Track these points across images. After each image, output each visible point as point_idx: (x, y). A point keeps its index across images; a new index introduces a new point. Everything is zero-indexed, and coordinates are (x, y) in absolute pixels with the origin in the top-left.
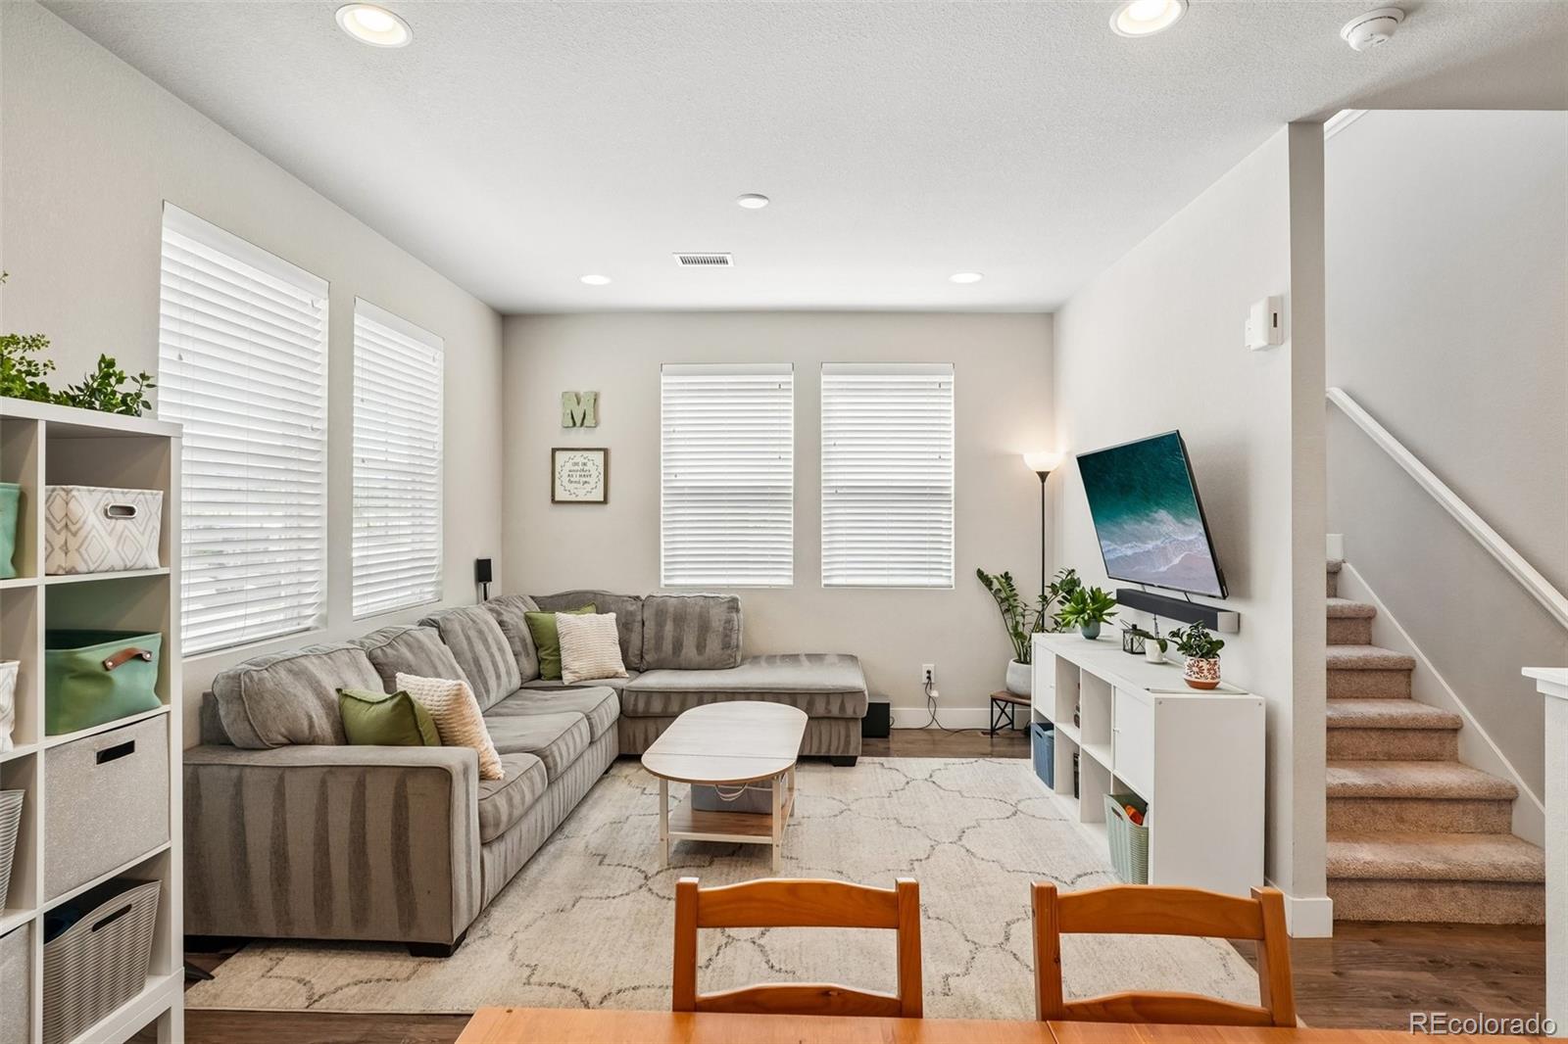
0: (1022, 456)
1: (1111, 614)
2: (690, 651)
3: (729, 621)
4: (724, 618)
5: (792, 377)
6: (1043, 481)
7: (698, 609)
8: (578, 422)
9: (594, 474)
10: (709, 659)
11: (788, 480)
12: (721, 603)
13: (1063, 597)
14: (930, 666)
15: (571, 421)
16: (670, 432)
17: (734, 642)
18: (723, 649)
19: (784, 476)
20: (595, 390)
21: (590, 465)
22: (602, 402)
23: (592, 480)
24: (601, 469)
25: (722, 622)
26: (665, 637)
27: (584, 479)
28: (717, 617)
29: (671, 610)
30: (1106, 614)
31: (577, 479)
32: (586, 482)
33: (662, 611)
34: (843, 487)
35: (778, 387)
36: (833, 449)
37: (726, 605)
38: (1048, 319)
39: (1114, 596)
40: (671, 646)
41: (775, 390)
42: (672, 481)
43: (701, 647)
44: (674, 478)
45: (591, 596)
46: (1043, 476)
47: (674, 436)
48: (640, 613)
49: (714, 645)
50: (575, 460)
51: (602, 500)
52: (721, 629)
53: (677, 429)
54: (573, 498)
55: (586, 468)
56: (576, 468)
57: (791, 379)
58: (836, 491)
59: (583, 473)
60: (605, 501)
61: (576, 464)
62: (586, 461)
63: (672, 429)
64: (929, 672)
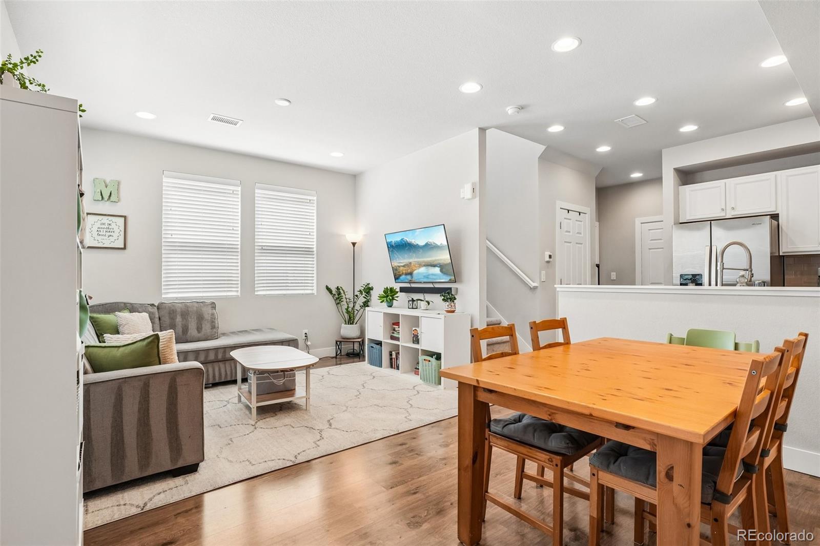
0: (345, 236)
1: (397, 297)
2: (193, 332)
3: (213, 314)
4: (210, 312)
5: (240, 188)
6: (354, 246)
7: (195, 309)
8: (106, 197)
9: (117, 230)
10: (204, 335)
11: (237, 241)
12: (207, 305)
13: (365, 295)
14: (306, 331)
15: (101, 197)
16: (168, 210)
17: (217, 326)
18: (212, 329)
19: (236, 240)
20: (118, 179)
21: (113, 225)
22: (122, 186)
23: (115, 235)
24: (122, 228)
25: (210, 315)
26: (177, 325)
27: (109, 234)
28: (207, 312)
29: (179, 310)
30: (396, 297)
31: (104, 233)
32: (111, 235)
33: (173, 310)
34: (265, 246)
35: (231, 192)
36: (261, 227)
37: (210, 306)
38: (354, 178)
39: (398, 290)
40: (181, 329)
41: (230, 193)
42: (168, 238)
43: (199, 329)
44: (170, 236)
45: (122, 305)
46: (354, 244)
47: (171, 212)
48: (157, 313)
49: (206, 328)
50: (103, 222)
51: (123, 247)
52: (210, 318)
53: (173, 209)
54: (100, 245)
55: (110, 227)
56: (103, 226)
57: (239, 188)
58: (262, 248)
59: (108, 230)
60: (125, 248)
61: (104, 224)
62: (111, 222)
63: (169, 209)
64: (306, 334)
